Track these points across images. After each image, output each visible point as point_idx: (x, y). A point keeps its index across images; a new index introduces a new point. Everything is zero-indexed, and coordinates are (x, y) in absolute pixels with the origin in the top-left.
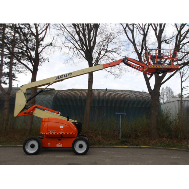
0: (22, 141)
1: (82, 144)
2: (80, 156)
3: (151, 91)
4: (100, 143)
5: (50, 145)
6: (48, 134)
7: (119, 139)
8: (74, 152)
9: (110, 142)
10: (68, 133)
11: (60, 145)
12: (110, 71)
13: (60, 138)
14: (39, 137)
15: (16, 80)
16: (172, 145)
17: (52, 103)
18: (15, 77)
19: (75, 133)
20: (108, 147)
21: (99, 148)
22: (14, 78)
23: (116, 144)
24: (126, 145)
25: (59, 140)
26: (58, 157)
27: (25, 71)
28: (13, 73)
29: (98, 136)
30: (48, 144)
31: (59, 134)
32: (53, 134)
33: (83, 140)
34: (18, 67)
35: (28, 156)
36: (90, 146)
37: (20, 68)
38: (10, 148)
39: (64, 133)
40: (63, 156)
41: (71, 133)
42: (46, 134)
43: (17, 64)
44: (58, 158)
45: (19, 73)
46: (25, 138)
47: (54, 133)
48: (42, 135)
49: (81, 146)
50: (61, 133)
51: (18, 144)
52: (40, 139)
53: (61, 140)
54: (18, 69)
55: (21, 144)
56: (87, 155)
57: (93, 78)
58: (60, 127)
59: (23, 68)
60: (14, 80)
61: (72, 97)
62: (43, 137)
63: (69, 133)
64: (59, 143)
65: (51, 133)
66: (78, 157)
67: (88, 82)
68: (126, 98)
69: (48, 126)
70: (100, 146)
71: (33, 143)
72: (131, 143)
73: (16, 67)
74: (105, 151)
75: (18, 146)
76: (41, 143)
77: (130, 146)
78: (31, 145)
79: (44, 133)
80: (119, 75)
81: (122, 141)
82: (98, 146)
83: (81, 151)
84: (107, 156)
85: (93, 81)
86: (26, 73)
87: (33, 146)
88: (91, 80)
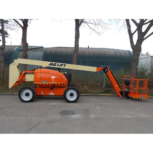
0: (17, 89)
1: (73, 93)
2: (71, 103)
3: (133, 46)
4: (86, 92)
5: (43, 94)
6: (41, 83)
7: (103, 89)
8: (66, 100)
9: (95, 91)
10: (59, 83)
11: (52, 94)
12: (94, 29)
13: (52, 87)
14: (33, 87)
15: (9, 37)
16: (150, 94)
17: (42, 58)
18: (7, 34)
19: (66, 83)
20: (94, 96)
21: (86, 96)
22: (7, 36)
23: (101, 93)
24: (109, 94)
25: (51, 89)
26: (51, 104)
27: (16, 28)
28: (5, 30)
29: (84, 86)
30: (41, 93)
31: (52, 84)
32: (45, 84)
33: (74, 89)
34: (9, 25)
35: (24, 104)
36: (80, 94)
37: (11, 26)
38: (7, 96)
39: (56, 83)
40: (55, 104)
41: (62, 83)
42: (39, 84)
43: (9, 22)
44: (51, 106)
45: (11, 30)
46: (21, 87)
47: (47, 83)
48: (35, 85)
49: (72, 95)
50: (53, 83)
51: (15, 93)
52: (34, 88)
53: (53, 89)
54: (10, 27)
55: (17, 92)
56: (78, 102)
57: (79, 34)
58: (52, 78)
59: (14, 26)
60: (7, 37)
61: (59, 53)
62: (37, 86)
63: (61, 84)
64: (52, 92)
65: (44, 83)
66: (69, 104)
67: (75, 38)
68: (106, 54)
69: (41, 76)
70: (86, 95)
71: (28, 92)
72: (114, 92)
73: (7, 25)
74: (92, 99)
75: (14, 94)
76: (35, 92)
77: (113, 94)
78: (26, 93)
79: (37, 83)
80: (101, 33)
81: (105, 91)
82: (85, 95)
83: (72, 99)
84: (96, 104)
85: (79, 37)
86: (17, 30)
87: (27, 95)
88: (77, 36)
